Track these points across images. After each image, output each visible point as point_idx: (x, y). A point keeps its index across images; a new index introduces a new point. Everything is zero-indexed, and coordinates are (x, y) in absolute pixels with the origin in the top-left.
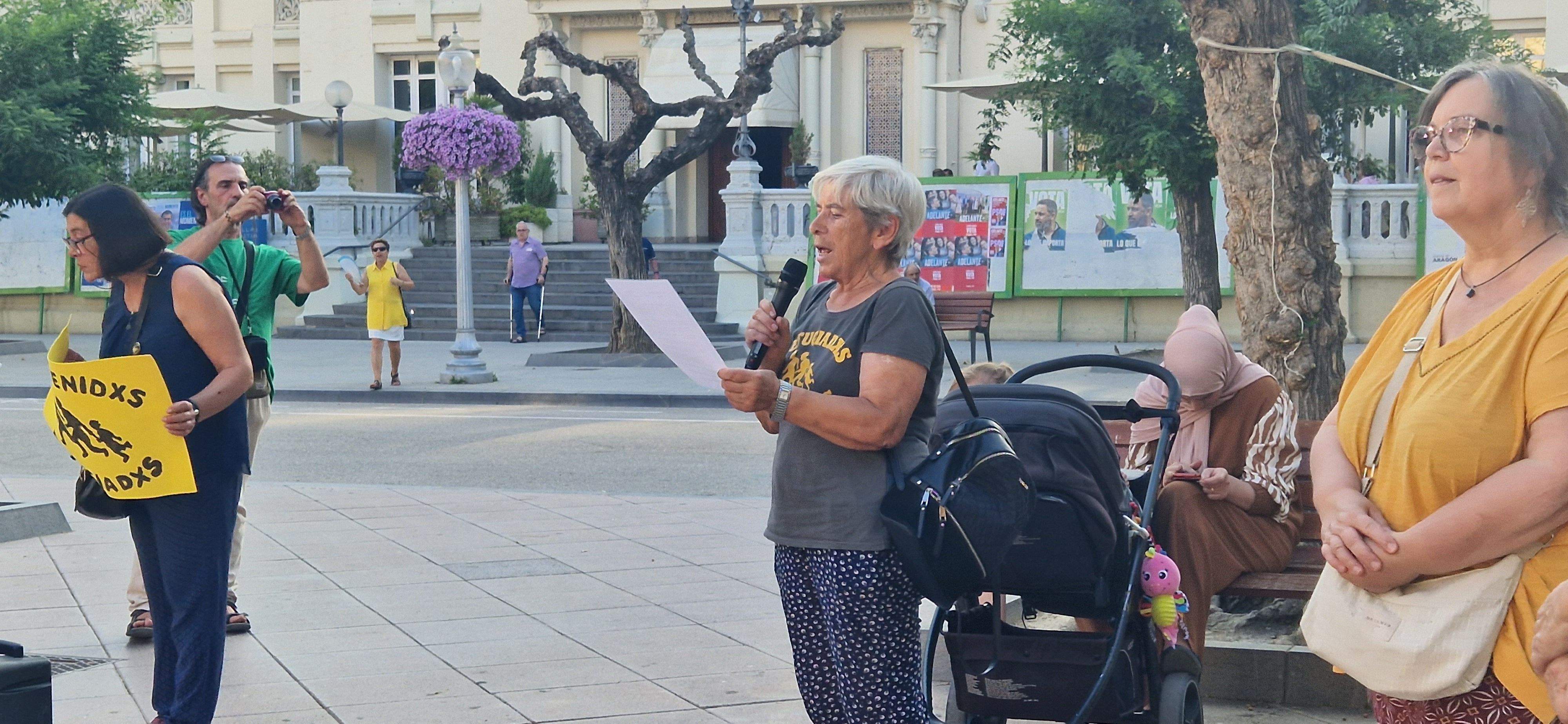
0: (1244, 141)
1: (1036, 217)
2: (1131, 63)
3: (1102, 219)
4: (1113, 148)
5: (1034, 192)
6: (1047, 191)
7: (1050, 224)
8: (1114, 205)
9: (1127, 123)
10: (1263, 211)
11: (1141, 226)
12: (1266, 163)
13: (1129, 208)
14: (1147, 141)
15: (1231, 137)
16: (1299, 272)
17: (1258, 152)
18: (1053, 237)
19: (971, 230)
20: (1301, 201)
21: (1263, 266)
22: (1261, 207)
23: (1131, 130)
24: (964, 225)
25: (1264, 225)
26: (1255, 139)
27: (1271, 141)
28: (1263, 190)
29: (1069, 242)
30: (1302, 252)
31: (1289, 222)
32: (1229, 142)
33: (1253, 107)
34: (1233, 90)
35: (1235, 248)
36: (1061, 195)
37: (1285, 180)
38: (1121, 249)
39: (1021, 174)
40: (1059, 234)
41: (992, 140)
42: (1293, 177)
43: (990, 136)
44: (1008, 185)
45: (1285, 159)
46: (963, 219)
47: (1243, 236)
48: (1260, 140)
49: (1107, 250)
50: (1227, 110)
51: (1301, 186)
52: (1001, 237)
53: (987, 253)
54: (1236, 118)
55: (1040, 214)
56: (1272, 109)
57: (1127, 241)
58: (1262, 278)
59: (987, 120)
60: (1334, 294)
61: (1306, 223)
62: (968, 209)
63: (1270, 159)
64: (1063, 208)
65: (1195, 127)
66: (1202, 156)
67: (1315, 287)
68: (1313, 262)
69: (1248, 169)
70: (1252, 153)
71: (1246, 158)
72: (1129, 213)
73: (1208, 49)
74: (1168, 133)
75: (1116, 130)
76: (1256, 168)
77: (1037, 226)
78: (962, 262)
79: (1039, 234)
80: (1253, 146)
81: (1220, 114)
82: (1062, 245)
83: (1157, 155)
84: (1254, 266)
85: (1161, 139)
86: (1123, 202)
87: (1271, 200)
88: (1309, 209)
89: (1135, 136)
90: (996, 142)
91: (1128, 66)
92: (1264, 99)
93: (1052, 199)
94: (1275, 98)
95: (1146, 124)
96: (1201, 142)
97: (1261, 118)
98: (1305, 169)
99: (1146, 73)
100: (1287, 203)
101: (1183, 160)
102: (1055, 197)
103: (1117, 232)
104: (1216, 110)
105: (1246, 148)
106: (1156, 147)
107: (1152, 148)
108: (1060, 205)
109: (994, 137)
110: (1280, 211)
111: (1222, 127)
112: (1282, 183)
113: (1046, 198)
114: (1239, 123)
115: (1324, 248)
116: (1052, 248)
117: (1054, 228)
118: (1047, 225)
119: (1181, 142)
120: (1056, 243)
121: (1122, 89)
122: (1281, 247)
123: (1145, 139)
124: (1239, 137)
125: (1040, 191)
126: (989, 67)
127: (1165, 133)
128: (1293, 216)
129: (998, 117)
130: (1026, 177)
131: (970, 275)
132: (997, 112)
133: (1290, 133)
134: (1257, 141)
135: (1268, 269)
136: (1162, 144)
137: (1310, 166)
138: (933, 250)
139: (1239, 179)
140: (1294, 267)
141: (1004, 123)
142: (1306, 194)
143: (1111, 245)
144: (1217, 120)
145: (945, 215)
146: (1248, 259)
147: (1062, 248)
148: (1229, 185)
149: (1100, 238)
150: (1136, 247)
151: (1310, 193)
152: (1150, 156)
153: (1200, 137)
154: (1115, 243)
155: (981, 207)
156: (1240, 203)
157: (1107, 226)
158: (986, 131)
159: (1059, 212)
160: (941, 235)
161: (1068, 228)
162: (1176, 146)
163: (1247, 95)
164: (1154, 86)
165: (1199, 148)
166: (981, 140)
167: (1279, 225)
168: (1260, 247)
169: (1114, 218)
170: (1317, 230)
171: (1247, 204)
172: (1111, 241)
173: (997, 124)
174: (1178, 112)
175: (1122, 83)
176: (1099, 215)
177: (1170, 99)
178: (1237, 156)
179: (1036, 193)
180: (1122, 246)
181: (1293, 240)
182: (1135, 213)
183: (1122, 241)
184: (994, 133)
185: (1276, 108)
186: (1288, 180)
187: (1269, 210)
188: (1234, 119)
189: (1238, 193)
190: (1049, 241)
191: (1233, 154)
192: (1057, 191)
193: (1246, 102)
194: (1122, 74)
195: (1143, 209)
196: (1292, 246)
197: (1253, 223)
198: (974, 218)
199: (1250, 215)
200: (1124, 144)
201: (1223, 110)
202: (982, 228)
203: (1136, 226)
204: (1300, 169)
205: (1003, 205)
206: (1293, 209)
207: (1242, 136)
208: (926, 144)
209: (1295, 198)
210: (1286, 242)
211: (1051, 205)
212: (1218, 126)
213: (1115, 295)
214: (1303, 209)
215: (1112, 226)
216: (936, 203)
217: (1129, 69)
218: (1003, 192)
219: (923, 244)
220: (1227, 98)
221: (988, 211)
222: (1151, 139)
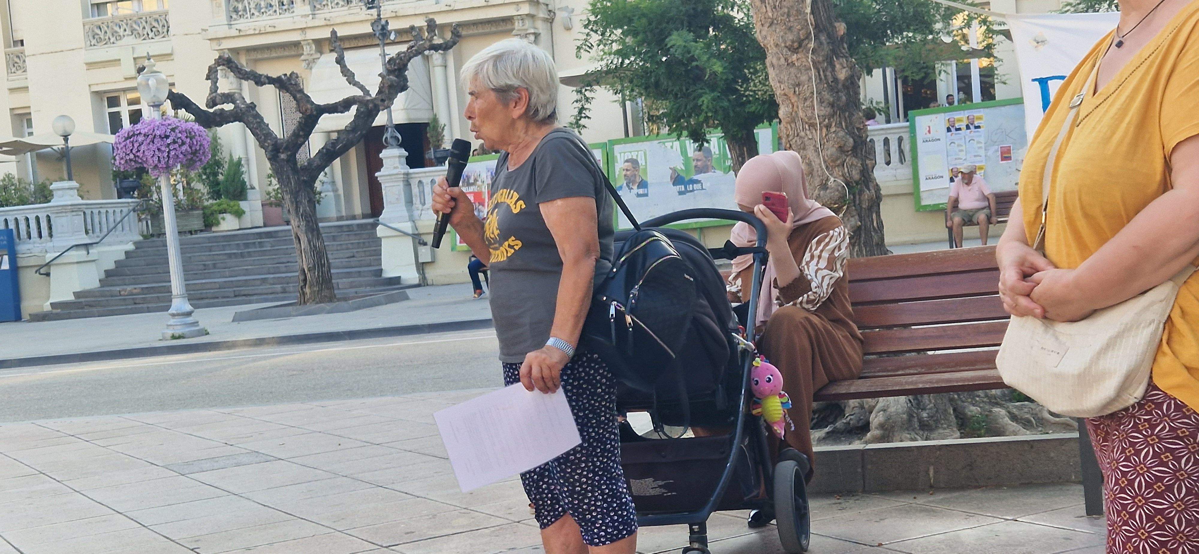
0: (787, 47)
1: (624, 173)
2: (685, 42)
3: (674, 170)
4: (678, 109)
5: (620, 153)
6: (631, 152)
7: (635, 177)
8: (682, 158)
9: (687, 90)
10: (808, 103)
11: (705, 173)
12: (807, 64)
13: (694, 160)
14: (703, 101)
15: (777, 45)
16: (841, 149)
17: (799, 56)
18: (639, 187)
20: (837, 92)
21: (812, 148)
22: (806, 99)
23: (689, 94)
25: (809, 114)
26: (796, 45)
27: (809, 45)
28: (806, 86)
29: (651, 190)
30: (841, 134)
31: (829, 110)
32: (775, 50)
33: (792, 19)
34: (775, 7)
35: (788, 136)
37: (823, 77)
38: (691, 191)
39: (609, 141)
40: (643, 184)
41: (584, 112)
42: (828, 73)
43: (582, 109)
44: (600, 150)
45: (821, 59)
47: (793, 126)
48: (800, 46)
49: (681, 193)
50: (771, 24)
51: (836, 80)
54: (780, 30)
55: (627, 170)
56: (807, 21)
57: (695, 185)
58: (811, 158)
59: (579, 96)
60: (870, 166)
61: (843, 110)
63: (810, 60)
64: (644, 164)
65: (739, 88)
67: (855, 161)
68: (851, 140)
69: (793, 70)
70: (795, 57)
71: (790, 61)
72: (694, 163)
74: (719, 94)
75: (679, 96)
76: (798, 68)
77: (626, 179)
79: (628, 185)
80: (795, 51)
81: (766, 28)
82: (646, 192)
83: (712, 112)
84: (804, 149)
85: (714, 99)
86: (689, 155)
87: (813, 93)
88: (844, 98)
89: (694, 99)
90: (587, 113)
91: (684, 44)
92: (799, 12)
93: (635, 157)
94: (808, 10)
95: (702, 89)
96: (745, 99)
97: (799, 27)
98: (838, 66)
99: (698, 48)
100: (827, 95)
101: (732, 114)
102: (637, 156)
103: (687, 179)
104: (762, 25)
105: (789, 53)
106: (711, 106)
107: (707, 107)
108: (641, 162)
109: (586, 109)
110: (821, 102)
111: (769, 38)
112: (821, 79)
113: (630, 157)
114: (782, 33)
115: (859, 129)
116: (639, 195)
117: (638, 180)
118: (632, 179)
119: (729, 100)
120: (641, 191)
121: (680, 63)
122: (824, 130)
123: (701, 99)
124: (783, 45)
125: (625, 153)
126: (577, 57)
127: (716, 94)
128: (832, 105)
129: (588, 94)
130: (614, 142)
132: (586, 90)
133: (823, 38)
134: (797, 47)
135: (816, 150)
136: (714, 103)
137: (841, 64)
139: (786, 79)
140: (837, 146)
141: (592, 98)
142: (840, 86)
143: (683, 189)
144: (764, 33)
146: (799, 143)
147: (646, 195)
148: (779, 85)
149: (674, 184)
150: (703, 189)
151: (843, 85)
152: (706, 113)
153: (743, 95)
154: (686, 188)
156: (789, 98)
157: (679, 175)
158: (579, 105)
159: (641, 167)
161: (649, 181)
162: (726, 104)
163: (786, 10)
164: (705, 58)
165: (743, 104)
166: (576, 112)
167: (822, 113)
168: (808, 132)
169: (683, 168)
170: (851, 115)
171: (794, 99)
172: (683, 186)
173: (587, 99)
174: (724, 78)
175: (680, 57)
176: (672, 167)
177: (718, 67)
178: (782, 60)
179: (622, 154)
180: (691, 189)
181: (834, 124)
182: (699, 163)
183: (691, 186)
184: (585, 107)
185: (810, 18)
186: (825, 76)
187: (812, 102)
188: (778, 30)
189: (787, 90)
190: (635, 190)
191: (779, 59)
192: (638, 151)
193: (786, 16)
194: (679, 51)
195: (704, 159)
196: (833, 129)
197: (801, 114)
199: (798, 107)
200: (686, 106)
201: (768, 25)
203: (701, 173)
204: (833, 67)
206: (831, 99)
207: (785, 43)
209: (832, 90)
210: (828, 127)
211: (634, 162)
212: (765, 38)
214: (839, 99)
215: (682, 174)
217: (685, 46)
220: (770, 14)
222: (706, 100)
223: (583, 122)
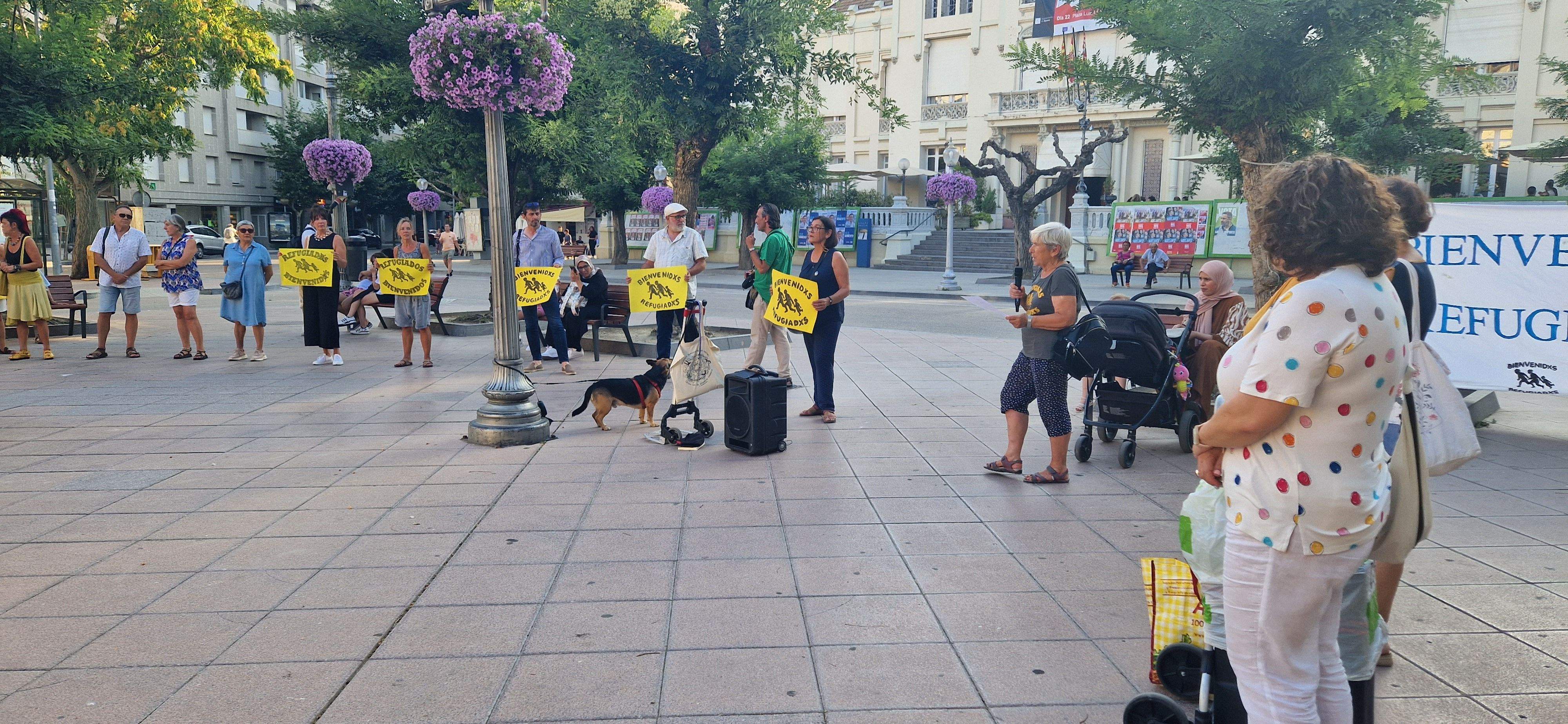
1: (1222, 220)
18: (1229, 230)
19: (1189, 226)
24: (1185, 223)
29: (1237, 232)
36: (1235, 209)
39: (1213, 200)
40: (1232, 228)
43: (1195, 184)
44: (1208, 205)
46: (1185, 221)
52: (1203, 229)
53: (1196, 236)
55: (1224, 219)
62: (1188, 215)
77: (1222, 224)
78: (1183, 241)
79: (1223, 228)
82: (1234, 233)
90: (1198, 186)
93: (1230, 211)
108: (1234, 214)
109: (1197, 184)
113: (1226, 211)
116: (1229, 235)
117: (1230, 225)
118: (1227, 224)
120: (1231, 232)
126: (1199, 151)
129: (1200, 175)
130: (1216, 201)
131: (1187, 246)
132: (1199, 173)
138: (1169, 235)
141: (1203, 177)
145: (1176, 219)
147: (1232, 235)
155: (1194, 215)
158: (1194, 181)
159: (1233, 218)
160: (1173, 228)
161: (1237, 226)
173: (1199, 179)
190: (1227, 231)
198: (1190, 220)
202: (1194, 225)
205: (1205, 215)
208: (1172, 185)
211: (1228, 214)
216: (1172, 213)
218: (1206, 208)
219: (1164, 232)
221: (1198, 217)
223: (1195, 191)
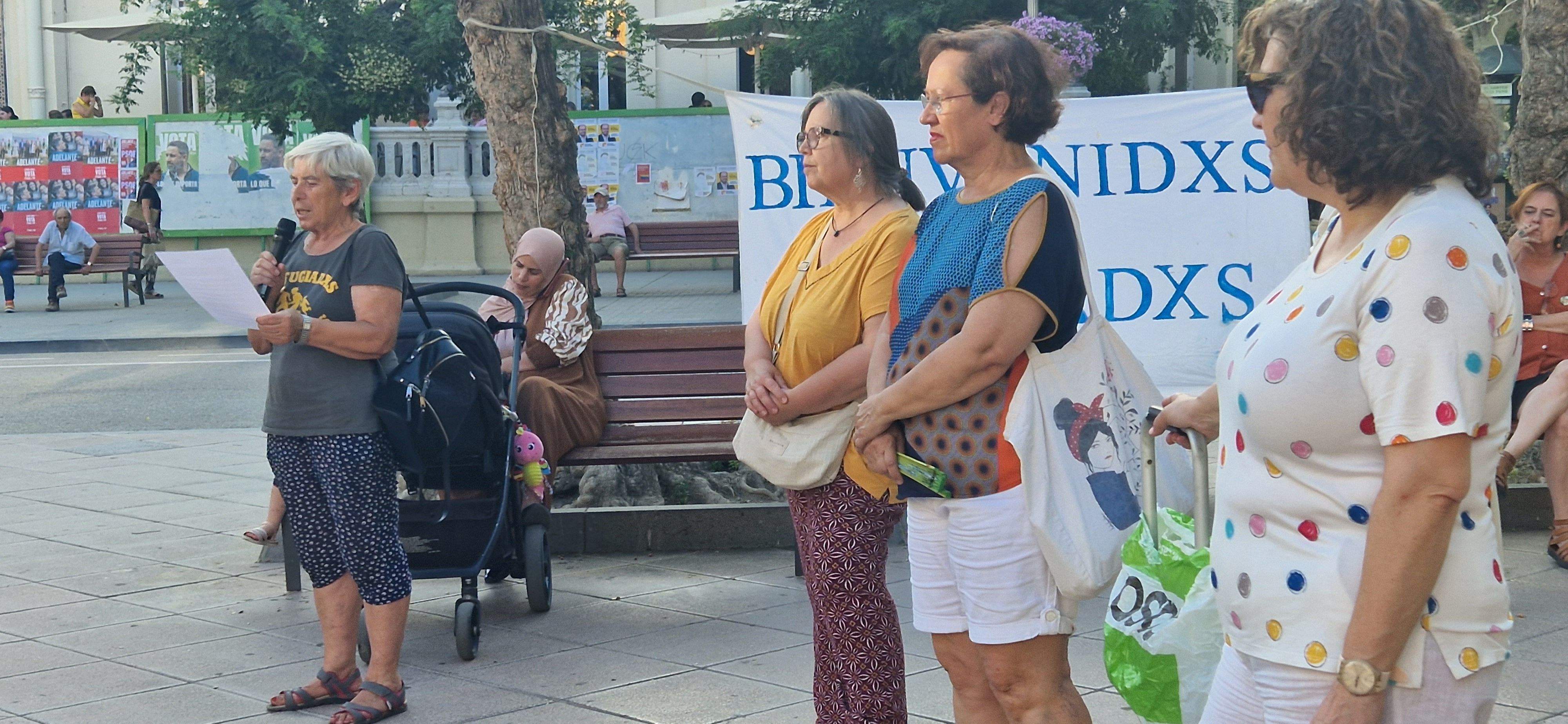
0: (509, 104)
1: (168, 159)
2: (279, 13)
3: (234, 160)
4: (262, 93)
5: (164, 133)
6: (177, 133)
7: (182, 165)
8: (245, 146)
9: (274, 70)
10: (528, 163)
11: (274, 167)
12: (529, 124)
13: (261, 150)
14: (296, 87)
15: (499, 102)
16: (559, 212)
17: (521, 114)
18: (186, 179)
19: (100, 172)
20: (557, 154)
21: (529, 208)
22: (526, 159)
23: (278, 76)
24: (93, 167)
25: (529, 174)
26: (519, 103)
27: (532, 105)
28: (527, 146)
29: (202, 184)
30: (560, 196)
31: (548, 171)
32: (497, 106)
33: (515, 77)
34: (498, 63)
35: (504, 194)
36: (192, 137)
37: (543, 137)
38: (255, 189)
39: (149, 116)
40: (192, 175)
41: (134, 83)
42: (549, 135)
43: (133, 80)
44: (136, 127)
45: (542, 119)
46: (91, 161)
47: (511, 184)
48: (523, 105)
49: (242, 190)
50: (494, 80)
51: (556, 141)
52: (132, 179)
53: (119, 194)
54: (503, 86)
55: (172, 156)
56: (531, 80)
57: (260, 182)
58: (528, 218)
59: (129, 64)
60: (584, 230)
61: (561, 172)
62: (97, 150)
63: (532, 120)
64: (195, 149)
65: (341, 75)
66: (348, 102)
67: (571, 224)
68: (569, 203)
69: (514, 128)
70: (517, 115)
71: (511, 119)
72: (261, 154)
73: (477, 28)
74: (316, 80)
75: (262, 76)
76: (520, 127)
77: (169, 167)
78: (92, 204)
79: (172, 176)
80: (517, 109)
81: (487, 83)
82: (196, 185)
83: (306, 101)
84: (521, 208)
85: (308, 86)
86: (255, 144)
87: (533, 153)
88: (563, 160)
89: (282, 82)
90: (138, 85)
91: (277, 15)
92: (525, 71)
93: (183, 140)
94: (533, 70)
95: (293, 71)
96: (347, 88)
97: (523, 86)
98: (558, 128)
99: (294, 22)
100: (546, 156)
101: (330, 106)
102: (186, 139)
103: (250, 173)
104: (484, 79)
105: (511, 111)
106: (305, 94)
107: (301, 95)
108: (192, 146)
109: (136, 80)
110: (541, 163)
111: (490, 93)
112: (541, 140)
113: (176, 139)
114: (505, 90)
115: (576, 192)
116: (186, 189)
117: (186, 169)
118: (178, 167)
119: (327, 88)
120: (189, 184)
121: (271, 37)
122: (543, 192)
123: (294, 84)
124: (505, 102)
125: (170, 133)
126: (122, 10)
127: (312, 79)
128: (552, 167)
129: (141, 62)
130: (154, 119)
131: (101, 217)
132: (139, 57)
133: (546, 99)
134: (520, 105)
135: (534, 211)
136: (310, 90)
137: (562, 126)
138: (62, 193)
139: (507, 136)
140: (554, 208)
141: (146, 68)
142: (560, 148)
143: (245, 185)
144: (485, 87)
145: (73, 157)
146: (516, 201)
147: (196, 189)
148: (498, 141)
149: (233, 178)
150: (270, 187)
151: (563, 148)
152: (299, 101)
153: (346, 84)
154: (248, 184)
155: (109, 149)
156: (508, 156)
157: (240, 167)
158: (129, 75)
159: (191, 153)
160: (69, 178)
161: (201, 170)
162: (323, 92)
163: (511, 68)
164: (303, 36)
165: (344, 94)
166: (123, 83)
167: (542, 174)
168: (526, 192)
169: (247, 159)
170: (569, 178)
171: (513, 157)
172: (245, 182)
173: (139, 68)
174: (324, 60)
175: (272, 32)
176: (232, 156)
177: (318, 47)
178: (504, 117)
179: (166, 135)
180: (256, 186)
181: (552, 186)
182: (267, 154)
183: (255, 182)
184: (136, 77)
185: (534, 77)
186: (546, 137)
187: (532, 162)
188: (501, 87)
189: (506, 148)
190: (182, 182)
191: (500, 115)
192: (187, 133)
193: (510, 73)
194: (270, 24)
195: (275, 150)
196: (551, 191)
197: (520, 173)
198: (103, 160)
199: (517, 166)
200: (271, 89)
201: (490, 80)
202: (112, 171)
203: (269, 167)
204: (554, 129)
205: (132, 147)
206: (552, 161)
207: (508, 100)
208: (35, 84)
209: (552, 152)
210: (547, 188)
211: (182, 147)
212: (486, 92)
213: (252, 234)
214: (559, 161)
215: (245, 167)
216: (61, 145)
217: (278, 19)
218: (132, 134)
219: (50, 187)
220: (493, 70)
221: (118, 153)
222: (300, 86)
223: (132, 96)
